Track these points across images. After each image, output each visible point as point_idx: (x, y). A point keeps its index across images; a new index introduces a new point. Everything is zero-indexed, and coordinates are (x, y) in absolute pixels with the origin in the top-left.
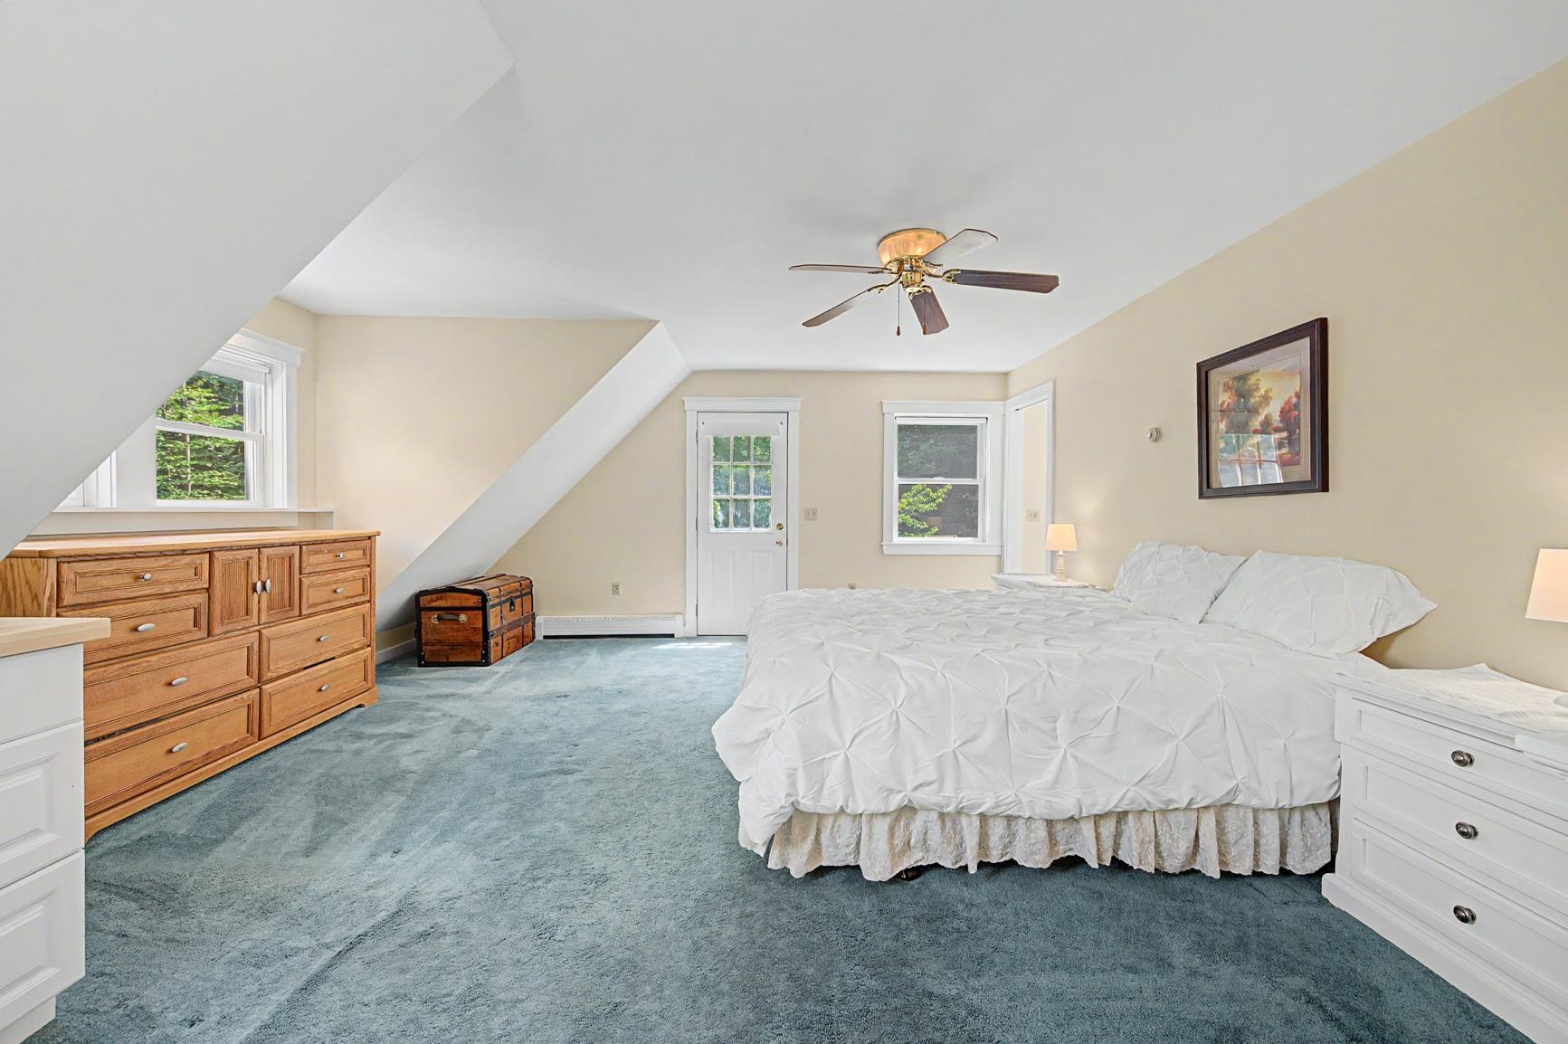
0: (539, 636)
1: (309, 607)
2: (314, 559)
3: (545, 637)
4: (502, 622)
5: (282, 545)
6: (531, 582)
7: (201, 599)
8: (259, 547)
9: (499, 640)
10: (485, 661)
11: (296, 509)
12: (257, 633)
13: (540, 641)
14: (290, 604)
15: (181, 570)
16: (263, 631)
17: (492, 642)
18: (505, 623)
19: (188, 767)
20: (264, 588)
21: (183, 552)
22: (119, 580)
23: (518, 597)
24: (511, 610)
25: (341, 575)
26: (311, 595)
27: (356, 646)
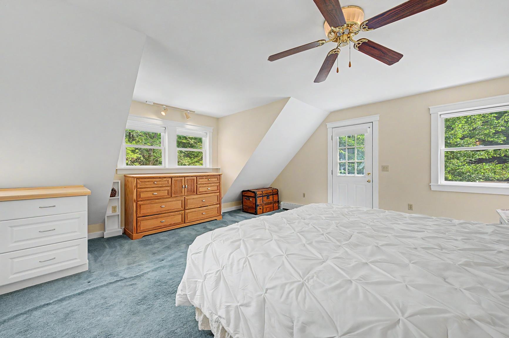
0: (282, 209)
1: (199, 192)
2: (200, 180)
3: (283, 209)
4: (263, 202)
5: (192, 176)
6: (278, 190)
7: (169, 188)
8: (185, 177)
9: (261, 207)
10: (256, 213)
11: (211, 167)
12: (184, 198)
13: (281, 210)
14: (194, 191)
15: (164, 182)
16: (186, 197)
17: (258, 208)
18: (264, 202)
19: (166, 226)
20: (185, 187)
21: (165, 178)
22: (150, 183)
23: (271, 195)
24: (267, 199)
25: (210, 185)
26: (201, 189)
27: (214, 204)
